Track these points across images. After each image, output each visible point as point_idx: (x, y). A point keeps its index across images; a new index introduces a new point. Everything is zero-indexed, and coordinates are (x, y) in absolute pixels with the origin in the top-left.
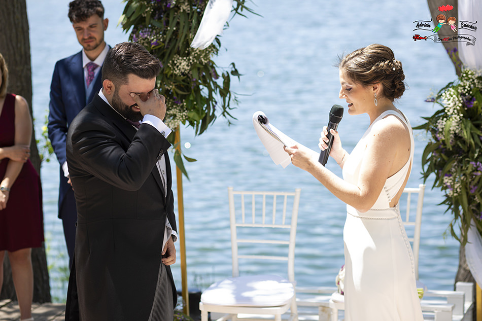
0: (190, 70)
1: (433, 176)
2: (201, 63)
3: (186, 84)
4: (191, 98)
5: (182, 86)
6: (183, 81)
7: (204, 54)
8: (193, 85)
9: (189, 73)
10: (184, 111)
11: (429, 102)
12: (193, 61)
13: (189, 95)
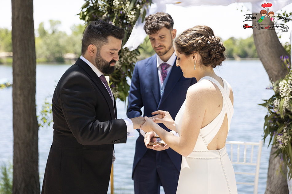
0: (121, 67)
1: (269, 137)
2: (128, 63)
3: (118, 75)
4: (121, 84)
5: (116, 77)
6: (117, 73)
7: (130, 58)
8: (122, 76)
9: (120, 69)
10: (116, 92)
11: (268, 89)
12: (123, 61)
13: (119, 82)
